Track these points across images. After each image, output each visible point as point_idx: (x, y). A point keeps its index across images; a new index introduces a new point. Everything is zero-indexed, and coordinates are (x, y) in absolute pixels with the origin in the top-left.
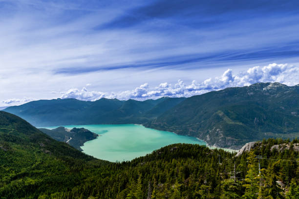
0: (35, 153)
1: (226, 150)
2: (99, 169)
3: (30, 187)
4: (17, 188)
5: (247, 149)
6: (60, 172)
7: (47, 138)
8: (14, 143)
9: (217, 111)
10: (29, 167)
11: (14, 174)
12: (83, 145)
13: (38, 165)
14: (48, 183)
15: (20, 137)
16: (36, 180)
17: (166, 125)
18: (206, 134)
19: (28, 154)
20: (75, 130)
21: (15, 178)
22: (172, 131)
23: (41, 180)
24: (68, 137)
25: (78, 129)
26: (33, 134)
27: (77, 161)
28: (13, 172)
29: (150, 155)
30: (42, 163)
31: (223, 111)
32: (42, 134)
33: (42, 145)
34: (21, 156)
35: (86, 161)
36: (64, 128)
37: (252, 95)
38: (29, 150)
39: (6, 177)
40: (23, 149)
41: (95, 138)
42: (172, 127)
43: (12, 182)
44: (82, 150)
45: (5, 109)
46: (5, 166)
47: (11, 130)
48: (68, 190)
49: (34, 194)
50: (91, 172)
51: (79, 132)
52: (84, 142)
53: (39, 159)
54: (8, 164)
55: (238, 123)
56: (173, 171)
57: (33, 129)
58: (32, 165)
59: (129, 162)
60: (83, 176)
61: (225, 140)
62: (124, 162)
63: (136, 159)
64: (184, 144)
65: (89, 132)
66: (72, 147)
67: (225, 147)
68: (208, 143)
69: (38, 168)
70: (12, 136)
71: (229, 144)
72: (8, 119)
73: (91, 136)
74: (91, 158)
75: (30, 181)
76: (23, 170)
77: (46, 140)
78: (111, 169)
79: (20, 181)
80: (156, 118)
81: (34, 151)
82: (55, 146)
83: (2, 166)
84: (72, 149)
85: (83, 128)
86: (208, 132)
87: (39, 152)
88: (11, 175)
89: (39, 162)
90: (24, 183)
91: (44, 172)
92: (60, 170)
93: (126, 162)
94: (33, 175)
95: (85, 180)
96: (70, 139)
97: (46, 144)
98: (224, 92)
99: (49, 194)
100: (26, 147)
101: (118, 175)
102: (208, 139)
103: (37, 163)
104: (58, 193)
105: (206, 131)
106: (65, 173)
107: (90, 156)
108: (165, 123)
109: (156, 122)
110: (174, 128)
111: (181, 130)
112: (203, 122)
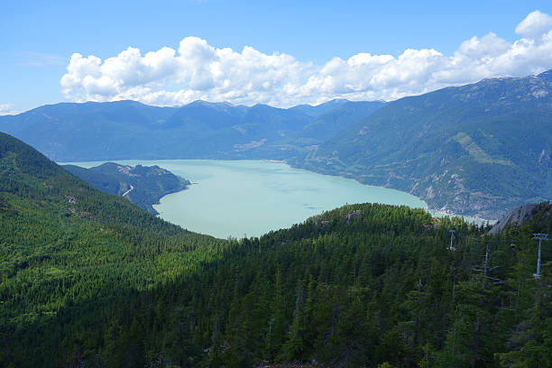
0: (59, 216)
1: (469, 220)
2: (193, 253)
3: (56, 284)
4: (30, 285)
5: (515, 220)
6: (114, 255)
7: (82, 186)
8: (14, 196)
9: (456, 134)
10: (50, 246)
11: (21, 259)
12: (159, 203)
15: (26, 182)
17: (338, 164)
18: (427, 185)
20: (139, 169)
21: (24, 265)
22: (350, 177)
23: (76, 272)
24: (125, 185)
25: (147, 169)
28: (19, 254)
29: (301, 225)
31: (469, 134)
32: (70, 177)
33: (73, 200)
36: (116, 165)
37: (541, 99)
40: (34, 208)
41: (184, 188)
42: (351, 168)
43: (19, 273)
44: (157, 213)
51: (148, 174)
52: (161, 196)
53: (69, 230)
55: (501, 162)
57: (51, 165)
59: (256, 239)
60: (161, 265)
61: (468, 199)
62: (246, 239)
63: (272, 234)
64: (375, 205)
65: (170, 175)
66: (135, 206)
67: (466, 213)
68: (429, 203)
69: (67, 245)
71: (476, 207)
73: (174, 184)
74: (177, 230)
75: (55, 272)
76: (38, 252)
77: (81, 189)
81: (57, 212)
82: (100, 204)
84: (135, 209)
85: (157, 167)
86: (431, 179)
87: (68, 215)
88: (14, 259)
89: (69, 236)
92: (112, 253)
93: (249, 238)
94: (58, 262)
96: (129, 188)
97: (80, 198)
98: (476, 87)
100: (41, 205)
101: (232, 265)
102: (430, 196)
103: (64, 238)
105: (427, 179)
106: (123, 259)
107: (174, 226)
108: (337, 159)
109: (316, 156)
110: (356, 171)
111: (371, 176)
112: (421, 157)
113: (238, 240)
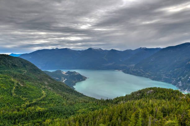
0: (41, 89)
2: (88, 104)
3: (40, 113)
4: (31, 113)
6: (60, 104)
7: (49, 78)
8: (27, 81)
10: (38, 99)
11: (28, 103)
12: (75, 85)
13: (44, 98)
14: (51, 111)
15: (31, 76)
16: (43, 109)
17: (143, 72)
18: (179, 81)
19: (37, 89)
20: (69, 73)
21: (30, 106)
22: (147, 77)
23: (46, 109)
24: (63, 78)
25: (72, 73)
26: (39, 75)
27: (72, 96)
28: (28, 101)
29: (129, 95)
30: (47, 97)
32: (46, 75)
33: (46, 83)
34: (32, 90)
35: (77, 97)
36: (61, 71)
38: (38, 87)
39: (23, 104)
40: (33, 85)
41: (84, 80)
42: (148, 74)
43: (28, 108)
44: (75, 89)
45: (20, 56)
46: (22, 97)
47: (25, 72)
48: (66, 118)
49: (43, 118)
50: (82, 106)
51: (72, 74)
52: (76, 82)
53: (45, 94)
54: (24, 96)
56: (152, 110)
57: (39, 71)
58: (40, 97)
59: (112, 100)
60: (76, 108)
62: (108, 100)
63: (117, 98)
64: (159, 88)
65: (80, 75)
66: (67, 86)
68: (180, 88)
69: (44, 99)
70: (25, 76)
72: (22, 63)
73: (81, 78)
74: (82, 95)
75: (39, 108)
76: (34, 101)
77: (49, 80)
78: (97, 104)
79: (33, 108)
80: (134, 65)
81: (41, 87)
82: (55, 85)
83: (21, 97)
84: (67, 87)
85: (75, 72)
87: (45, 88)
88: (26, 103)
89: (45, 96)
90: (35, 110)
91: (48, 103)
92: (59, 102)
93: (109, 99)
94: (40, 105)
95: (78, 111)
96: (65, 79)
97: (48, 82)
99: (53, 119)
100: (35, 84)
101: (104, 109)
102: (180, 85)
103: (43, 96)
104: (59, 119)
105: (179, 78)
106: (63, 105)
107: (81, 94)
108: (142, 70)
109: (134, 69)
110: (150, 75)
111: (156, 77)
112: (176, 70)
113: (105, 100)
